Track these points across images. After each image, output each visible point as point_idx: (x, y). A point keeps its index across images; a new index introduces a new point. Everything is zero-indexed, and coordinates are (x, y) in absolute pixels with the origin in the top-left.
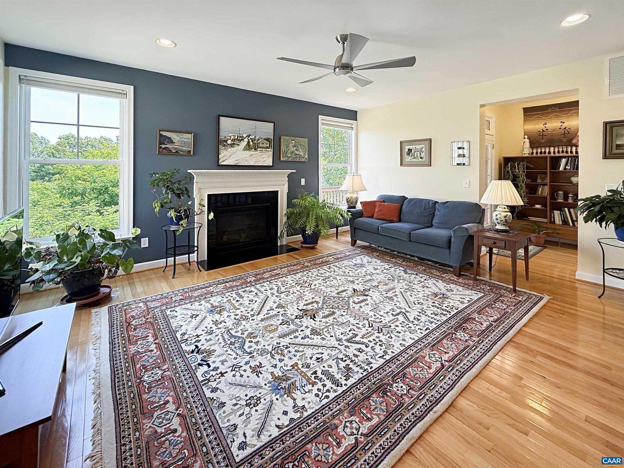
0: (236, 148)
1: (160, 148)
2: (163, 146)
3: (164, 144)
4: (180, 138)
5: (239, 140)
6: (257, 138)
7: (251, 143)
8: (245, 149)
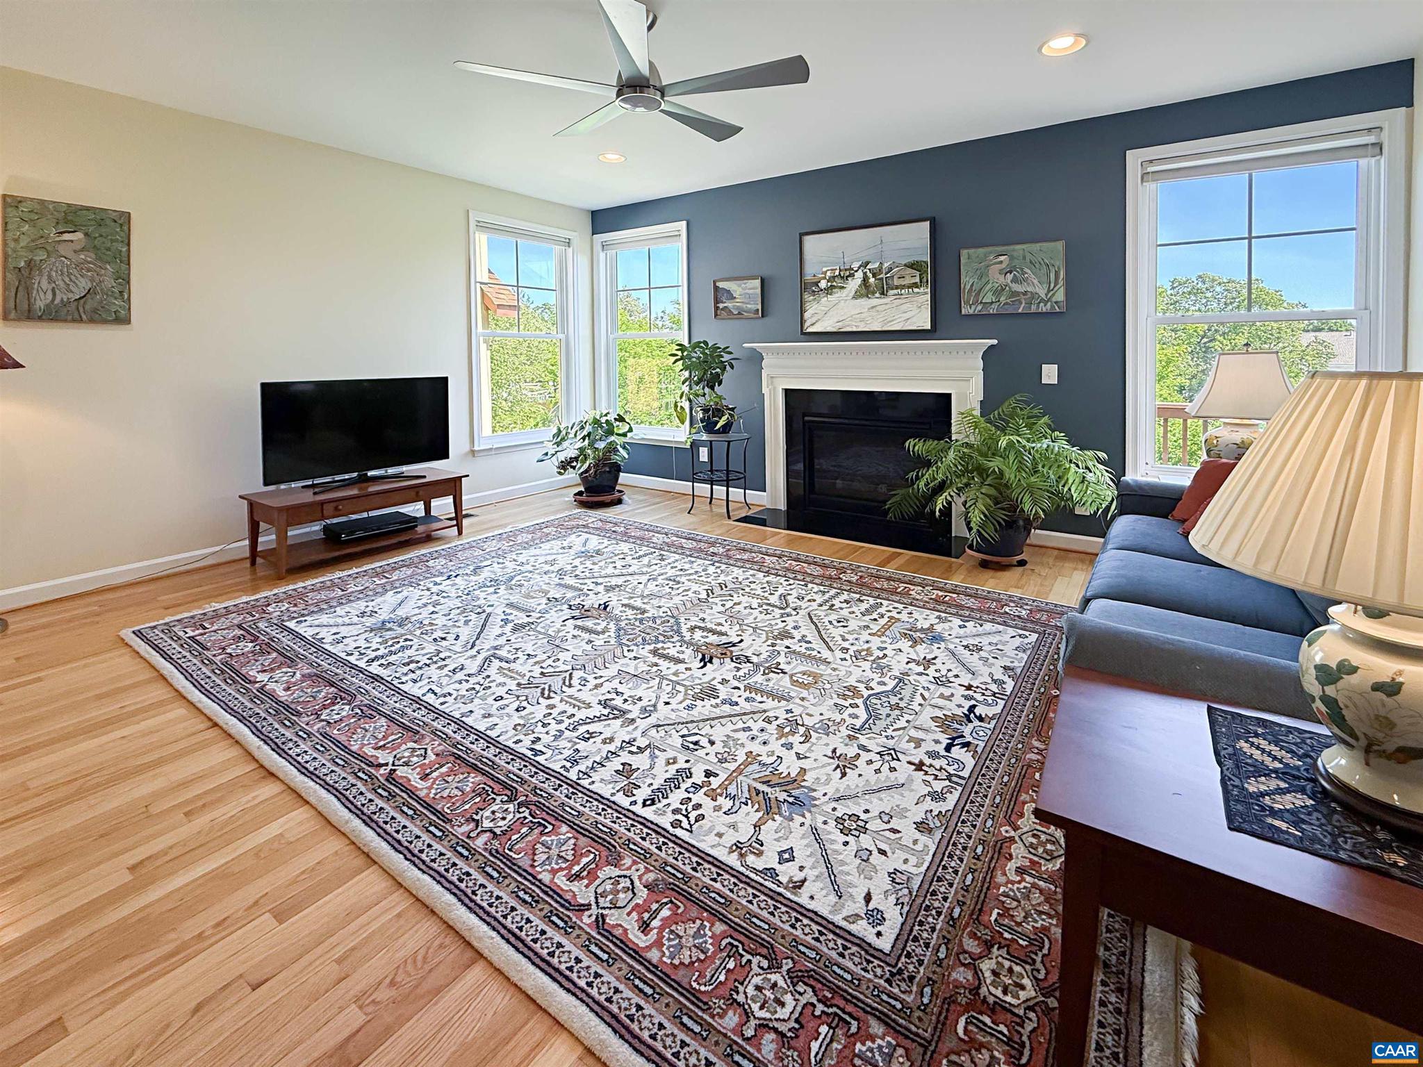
0: (837, 295)
1: (717, 308)
2: (721, 306)
3: (722, 302)
4: (743, 289)
5: (842, 278)
6: (886, 265)
7: (872, 280)
8: (857, 295)
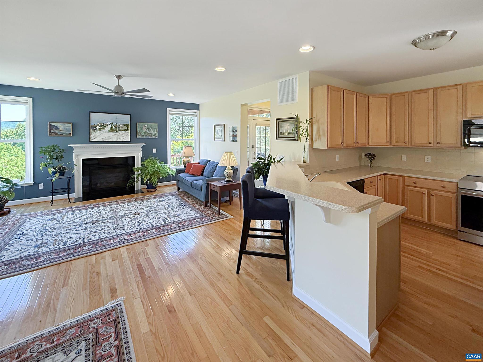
0: (102, 131)
1: (50, 132)
3: (53, 130)
4: (63, 126)
5: (104, 126)
6: (118, 124)
7: (114, 128)
8: (109, 131)
